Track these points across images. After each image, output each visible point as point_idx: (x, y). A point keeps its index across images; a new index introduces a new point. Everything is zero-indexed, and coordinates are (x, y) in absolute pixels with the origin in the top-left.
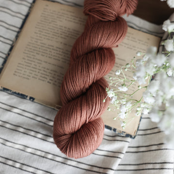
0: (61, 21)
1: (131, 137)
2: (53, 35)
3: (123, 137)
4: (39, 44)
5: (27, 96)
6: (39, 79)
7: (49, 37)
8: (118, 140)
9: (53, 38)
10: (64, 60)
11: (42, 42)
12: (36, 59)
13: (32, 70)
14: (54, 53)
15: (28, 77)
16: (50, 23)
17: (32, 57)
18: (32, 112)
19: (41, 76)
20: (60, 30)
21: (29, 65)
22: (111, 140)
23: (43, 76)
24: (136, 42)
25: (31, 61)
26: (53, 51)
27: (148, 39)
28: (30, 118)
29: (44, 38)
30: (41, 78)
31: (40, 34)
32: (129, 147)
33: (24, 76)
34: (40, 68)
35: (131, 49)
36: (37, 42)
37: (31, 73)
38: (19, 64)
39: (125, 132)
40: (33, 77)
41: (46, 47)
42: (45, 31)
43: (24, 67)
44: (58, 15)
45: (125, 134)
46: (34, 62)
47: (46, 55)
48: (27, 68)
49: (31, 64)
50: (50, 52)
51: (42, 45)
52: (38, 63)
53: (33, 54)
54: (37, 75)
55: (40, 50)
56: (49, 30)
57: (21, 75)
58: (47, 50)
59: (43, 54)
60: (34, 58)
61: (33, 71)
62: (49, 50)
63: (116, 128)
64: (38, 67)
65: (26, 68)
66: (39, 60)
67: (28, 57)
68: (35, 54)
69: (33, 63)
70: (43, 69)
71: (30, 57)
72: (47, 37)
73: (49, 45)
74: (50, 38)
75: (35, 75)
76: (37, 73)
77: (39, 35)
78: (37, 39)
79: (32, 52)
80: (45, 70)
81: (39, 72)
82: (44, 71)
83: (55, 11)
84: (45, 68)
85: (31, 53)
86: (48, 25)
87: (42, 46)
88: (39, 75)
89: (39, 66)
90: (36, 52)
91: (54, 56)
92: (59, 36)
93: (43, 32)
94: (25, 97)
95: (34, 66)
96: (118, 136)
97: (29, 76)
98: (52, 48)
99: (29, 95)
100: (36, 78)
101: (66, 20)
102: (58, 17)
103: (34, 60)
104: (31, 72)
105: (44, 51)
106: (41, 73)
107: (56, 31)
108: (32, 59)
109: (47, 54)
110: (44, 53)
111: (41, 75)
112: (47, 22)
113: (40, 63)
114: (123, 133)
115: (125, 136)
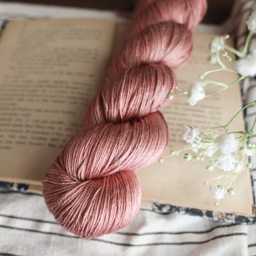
1: (247, 221)
3: (228, 226)
5: (12, 185)
6: (31, 143)
10: (73, 100)
12: (19, 109)
13: (13, 131)
14: (51, 91)
17: (11, 107)
18: (30, 216)
19: (33, 138)
21: (7, 122)
23: (37, 136)
25: (11, 115)
26: (49, 89)
28: (27, 230)
30: (34, 141)
32: (250, 246)
34: (29, 123)
37: (13, 137)
39: (231, 215)
40: (18, 143)
45: (233, 217)
46: (16, 115)
47: (36, 98)
48: (4, 128)
49: (10, 120)
50: (44, 91)
52: (24, 115)
54: (25, 137)
58: (36, 91)
60: (14, 109)
61: (16, 131)
62: (40, 89)
63: (210, 209)
64: (24, 123)
66: (25, 110)
67: (2, 109)
68: (15, 102)
69: (14, 118)
70: (34, 124)
71: (8, 109)
75: (21, 137)
76: (23, 134)
80: (40, 124)
81: (28, 131)
82: (38, 127)
84: (38, 121)
87: (26, 86)
88: (30, 135)
90: (16, 97)
91: (52, 96)
94: (9, 186)
95: (17, 123)
96: (219, 227)
97: (10, 142)
99: (17, 181)
100: (24, 143)
103: (15, 112)
104: (12, 134)
106: (33, 132)
111: (33, 135)
113: (28, 115)
114: (229, 217)
115: (234, 222)
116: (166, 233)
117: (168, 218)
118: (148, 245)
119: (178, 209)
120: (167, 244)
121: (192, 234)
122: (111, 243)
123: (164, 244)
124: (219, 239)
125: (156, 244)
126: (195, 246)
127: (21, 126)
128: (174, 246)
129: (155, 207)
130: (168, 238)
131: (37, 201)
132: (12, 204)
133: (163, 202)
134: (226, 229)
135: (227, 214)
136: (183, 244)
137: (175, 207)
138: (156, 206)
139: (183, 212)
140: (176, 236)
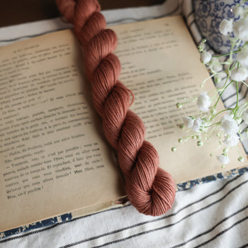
0: (27, 68)
1: (247, 170)
2: (29, 95)
3: (235, 179)
4: (16, 123)
5: (55, 219)
6: (57, 177)
7: (25, 102)
8: (234, 189)
9: (33, 99)
11: (18, 117)
12: (29, 149)
13: (35, 171)
14: (52, 121)
15: (37, 186)
16: (11, 81)
17: (20, 149)
19: (57, 171)
20: (36, 82)
21: (24, 165)
22: (225, 197)
23: (60, 168)
24: (154, 37)
25: (23, 157)
26: (48, 120)
27: (167, 25)
29: (19, 109)
30: (60, 174)
31: (8, 106)
33: (28, 189)
34: (47, 159)
35: (155, 49)
36: (11, 122)
38: (4, 175)
39: (235, 170)
40: (45, 181)
41: (32, 121)
42: (11, 98)
43: (18, 174)
44: (14, 62)
45: (237, 171)
46: (29, 155)
47: (40, 132)
48: (24, 172)
49: (26, 162)
51: (23, 121)
53: (17, 144)
54: (50, 174)
55: (26, 131)
56: (17, 92)
57: (22, 190)
58: (37, 125)
59: (35, 134)
62: (39, 122)
63: (219, 172)
64: (41, 160)
65: (22, 175)
66: (35, 147)
67: (11, 154)
68: (21, 143)
70: (51, 158)
71: (17, 152)
72: (24, 105)
73: (33, 116)
74: (28, 103)
75: (45, 175)
76: (47, 171)
77: (6, 110)
78: (8, 118)
79: (13, 143)
80: (57, 156)
81: (49, 167)
83: (7, 60)
84: (54, 154)
85: (12, 145)
86: (10, 86)
88: (53, 170)
89: (43, 157)
90: (20, 138)
91: (55, 126)
92: (40, 93)
93: (9, 101)
94: (54, 222)
95: (34, 163)
96: (229, 182)
98: (42, 115)
100: (52, 179)
101: (33, 62)
102: (17, 66)
103: (26, 153)
104: (36, 174)
105: (33, 129)
106: (55, 166)
107: (30, 88)
108: (22, 154)
109: (41, 129)
110: (35, 131)
111: (56, 168)
112: (6, 83)
113: (42, 151)
114: (234, 172)
115: (238, 174)
116: (193, 203)
117: (191, 192)
118: (184, 218)
119: (196, 182)
120: (197, 211)
121: (211, 196)
122: (156, 230)
123: (195, 213)
124: (233, 192)
125: (190, 215)
126: (218, 204)
127: (39, 164)
128: (203, 211)
129: (180, 188)
130: (197, 207)
131: (83, 223)
132: (63, 236)
133: (185, 181)
134: (235, 182)
135: (232, 171)
136: (209, 206)
137: (194, 181)
138: (180, 186)
139: (201, 183)
140: (201, 202)
